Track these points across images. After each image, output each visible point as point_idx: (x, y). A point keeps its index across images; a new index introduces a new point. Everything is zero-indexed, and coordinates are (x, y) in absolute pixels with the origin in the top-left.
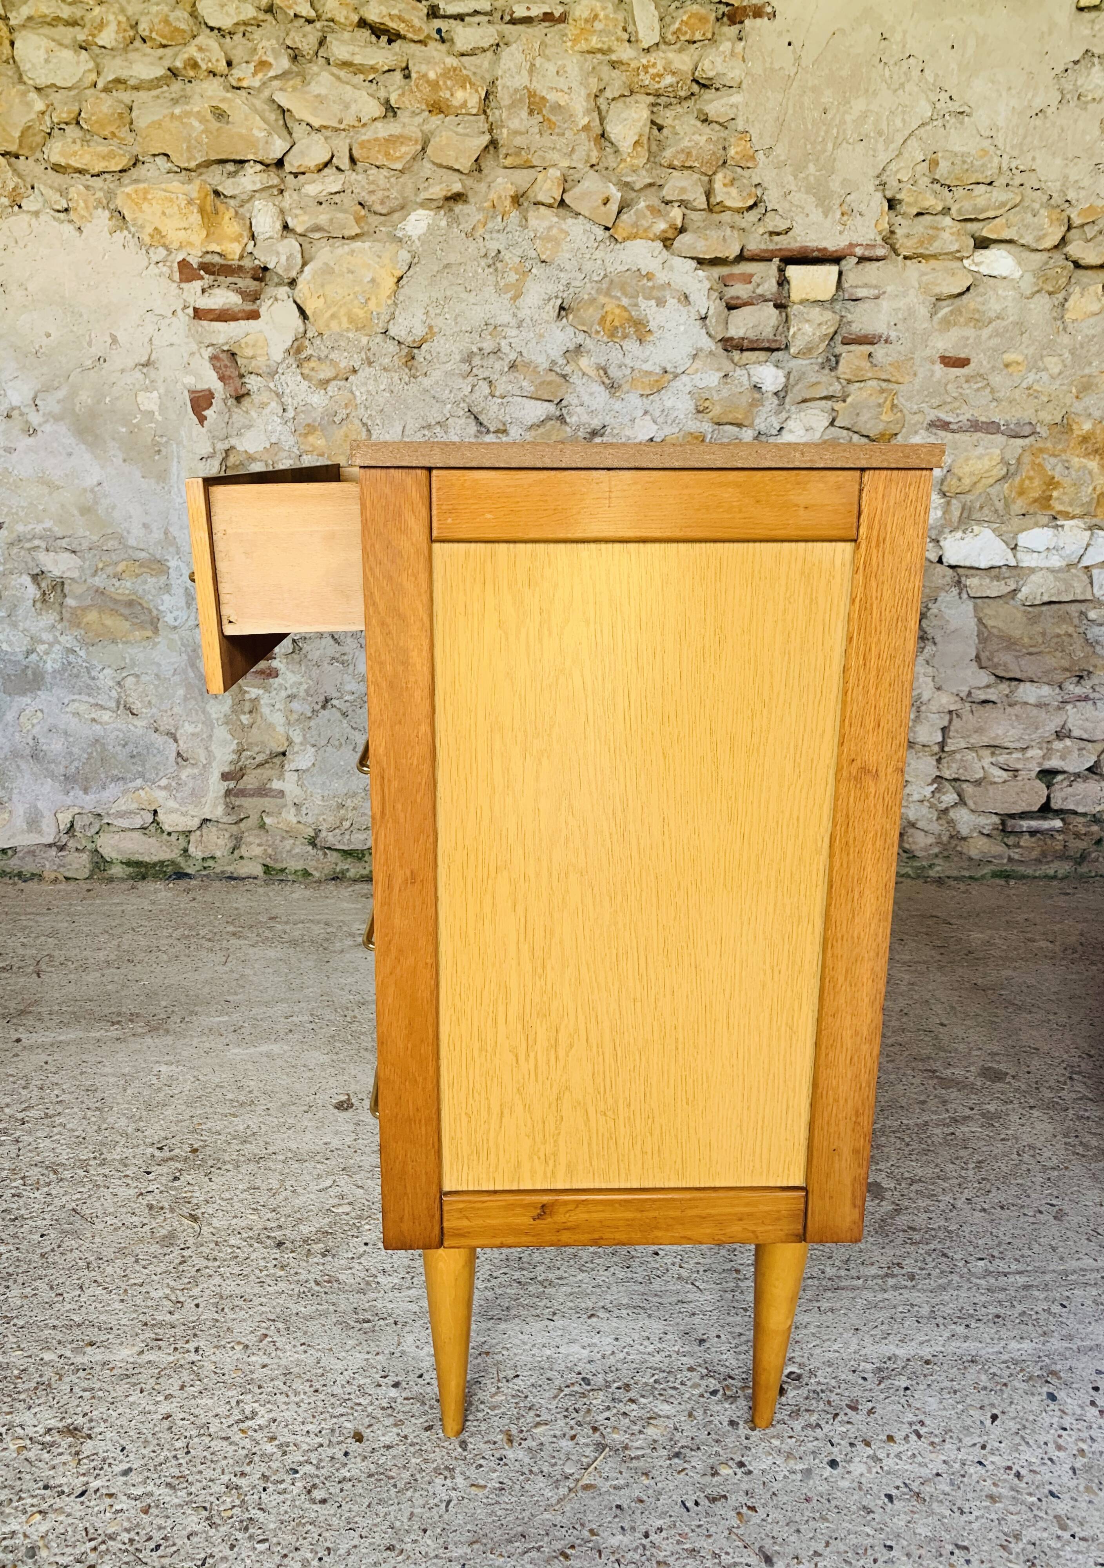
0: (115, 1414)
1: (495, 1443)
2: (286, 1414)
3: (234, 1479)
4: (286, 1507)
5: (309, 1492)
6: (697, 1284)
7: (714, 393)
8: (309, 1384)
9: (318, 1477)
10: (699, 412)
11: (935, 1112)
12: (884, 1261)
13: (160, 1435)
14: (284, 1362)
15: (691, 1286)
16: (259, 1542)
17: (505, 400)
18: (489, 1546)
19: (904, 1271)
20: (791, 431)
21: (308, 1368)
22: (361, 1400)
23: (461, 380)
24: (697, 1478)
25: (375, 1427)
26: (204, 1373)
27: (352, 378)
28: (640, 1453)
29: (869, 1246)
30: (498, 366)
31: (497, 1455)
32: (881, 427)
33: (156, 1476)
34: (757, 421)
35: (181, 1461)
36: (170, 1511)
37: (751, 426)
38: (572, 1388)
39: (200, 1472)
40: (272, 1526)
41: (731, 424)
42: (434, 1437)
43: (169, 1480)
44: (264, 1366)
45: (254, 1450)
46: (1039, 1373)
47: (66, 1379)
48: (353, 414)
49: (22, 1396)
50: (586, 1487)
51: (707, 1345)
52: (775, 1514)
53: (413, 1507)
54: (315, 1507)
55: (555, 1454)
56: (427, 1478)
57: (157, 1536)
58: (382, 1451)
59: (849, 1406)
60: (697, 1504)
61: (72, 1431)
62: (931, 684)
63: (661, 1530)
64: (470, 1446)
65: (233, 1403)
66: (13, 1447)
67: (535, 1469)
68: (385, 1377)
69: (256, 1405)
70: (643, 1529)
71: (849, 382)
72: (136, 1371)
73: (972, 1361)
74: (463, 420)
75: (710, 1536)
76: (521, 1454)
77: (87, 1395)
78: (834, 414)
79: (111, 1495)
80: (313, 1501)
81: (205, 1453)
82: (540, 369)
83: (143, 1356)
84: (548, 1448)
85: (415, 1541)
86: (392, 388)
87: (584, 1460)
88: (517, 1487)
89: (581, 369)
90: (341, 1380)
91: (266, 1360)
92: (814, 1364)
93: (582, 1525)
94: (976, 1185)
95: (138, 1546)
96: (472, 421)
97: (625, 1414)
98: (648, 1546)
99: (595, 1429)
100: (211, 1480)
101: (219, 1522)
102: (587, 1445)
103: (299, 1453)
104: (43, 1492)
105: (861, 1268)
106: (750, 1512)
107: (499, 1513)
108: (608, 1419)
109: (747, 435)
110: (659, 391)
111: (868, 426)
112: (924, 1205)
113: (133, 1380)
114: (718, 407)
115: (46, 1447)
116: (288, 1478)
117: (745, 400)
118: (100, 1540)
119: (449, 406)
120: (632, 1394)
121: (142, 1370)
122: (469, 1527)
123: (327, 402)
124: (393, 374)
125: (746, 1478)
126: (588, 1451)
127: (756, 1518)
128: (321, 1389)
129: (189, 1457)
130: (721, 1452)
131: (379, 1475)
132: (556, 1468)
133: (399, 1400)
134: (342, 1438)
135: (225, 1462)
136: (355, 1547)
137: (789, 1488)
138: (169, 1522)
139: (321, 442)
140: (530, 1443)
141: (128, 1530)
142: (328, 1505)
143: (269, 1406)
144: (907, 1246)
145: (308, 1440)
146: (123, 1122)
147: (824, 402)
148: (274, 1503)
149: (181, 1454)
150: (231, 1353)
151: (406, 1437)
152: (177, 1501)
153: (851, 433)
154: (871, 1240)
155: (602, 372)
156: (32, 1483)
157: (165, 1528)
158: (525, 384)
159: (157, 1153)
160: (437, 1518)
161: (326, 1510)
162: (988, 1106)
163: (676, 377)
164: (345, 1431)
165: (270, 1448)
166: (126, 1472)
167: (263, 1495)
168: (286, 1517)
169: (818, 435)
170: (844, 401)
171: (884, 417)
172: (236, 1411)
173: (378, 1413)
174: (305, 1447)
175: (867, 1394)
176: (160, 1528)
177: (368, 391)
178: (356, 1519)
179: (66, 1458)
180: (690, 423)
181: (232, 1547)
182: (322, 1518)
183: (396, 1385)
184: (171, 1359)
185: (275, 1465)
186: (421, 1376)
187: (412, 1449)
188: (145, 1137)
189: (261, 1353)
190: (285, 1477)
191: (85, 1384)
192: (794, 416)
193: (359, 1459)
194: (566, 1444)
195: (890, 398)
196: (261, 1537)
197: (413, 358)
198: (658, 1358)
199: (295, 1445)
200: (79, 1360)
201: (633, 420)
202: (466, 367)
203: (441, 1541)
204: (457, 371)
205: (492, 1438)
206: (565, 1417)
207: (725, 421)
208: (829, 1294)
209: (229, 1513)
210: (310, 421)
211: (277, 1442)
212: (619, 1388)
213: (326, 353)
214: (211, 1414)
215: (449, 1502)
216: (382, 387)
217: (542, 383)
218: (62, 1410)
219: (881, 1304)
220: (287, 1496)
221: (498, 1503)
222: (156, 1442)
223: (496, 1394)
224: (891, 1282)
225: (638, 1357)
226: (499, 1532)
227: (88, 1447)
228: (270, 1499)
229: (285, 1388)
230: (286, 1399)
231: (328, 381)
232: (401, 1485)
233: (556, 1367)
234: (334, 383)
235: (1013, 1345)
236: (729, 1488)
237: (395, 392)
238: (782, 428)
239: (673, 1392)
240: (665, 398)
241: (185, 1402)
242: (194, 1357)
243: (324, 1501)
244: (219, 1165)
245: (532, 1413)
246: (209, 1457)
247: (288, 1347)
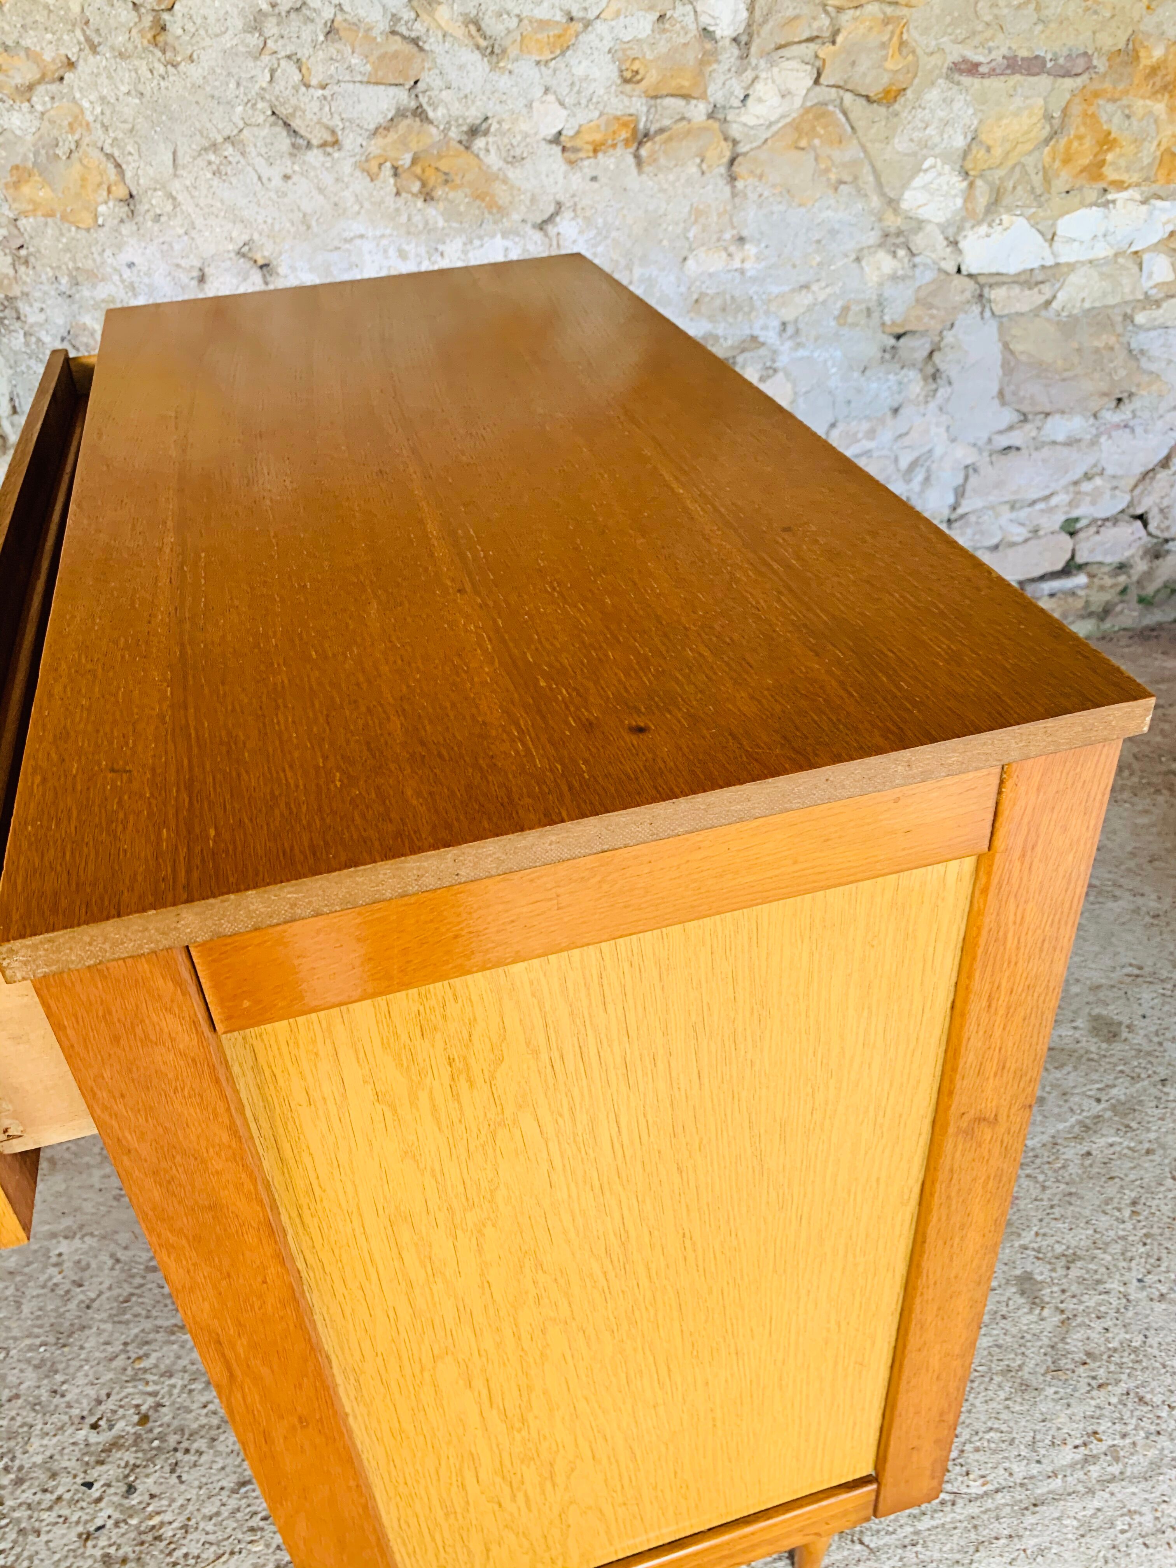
6: (866, 1540)
7: (645, 47)
10: (626, 81)
11: (1060, 1118)
12: (1076, 1431)
15: (858, 1547)
17: (326, 92)
19: (1103, 1447)
20: (760, 100)
23: (251, 64)
27: (69, 76)
29: (1051, 1405)
30: (307, 33)
32: (885, 79)
34: (711, 90)
37: (703, 96)
41: (672, 95)
48: (86, 140)
62: (945, 436)
71: (840, 9)
74: (265, 131)
78: (819, 63)
82: (375, 33)
86: (141, 87)
89: (439, 26)
94: (1142, 1249)
96: (280, 130)
105: (1053, 1452)
109: (698, 111)
110: (563, 53)
111: (868, 80)
112: (1092, 1303)
114: (654, 72)
117: (692, 56)
119: (240, 109)
123: (37, 123)
124: (137, 62)
139: (43, 194)
144: (1095, 1393)
146: (30, 1377)
147: (804, 45)
153: (841, 92)
154: (1050, 1391)
155: (473, 28)
158: (355, 61)
159: (94, 1437)
162: (1114, 1091)
163: (586, 26)
169: (798, 102)
170: (834, 43)
171: (890, 65)
177: (103, 99)
180: (614, 100)
188: (69, 1406)
192: (763, 75)
195: (898, 32)
197: (164, 28)
201: (529, 106)
202: (254, 40)
204: (242, 49)
207: (665, 93)
208: (1030, 1519)
210: (18, 160)
213: (15, 35)
216: (124, 89)
217: (382, 57)
219: (1096, 1523)
224: (1095, 1471)
231: (31, 88)
234: (41, 89)
237: (148, 94)
238: (747, 96)
240: (573, 62)
244: (185, 1445)
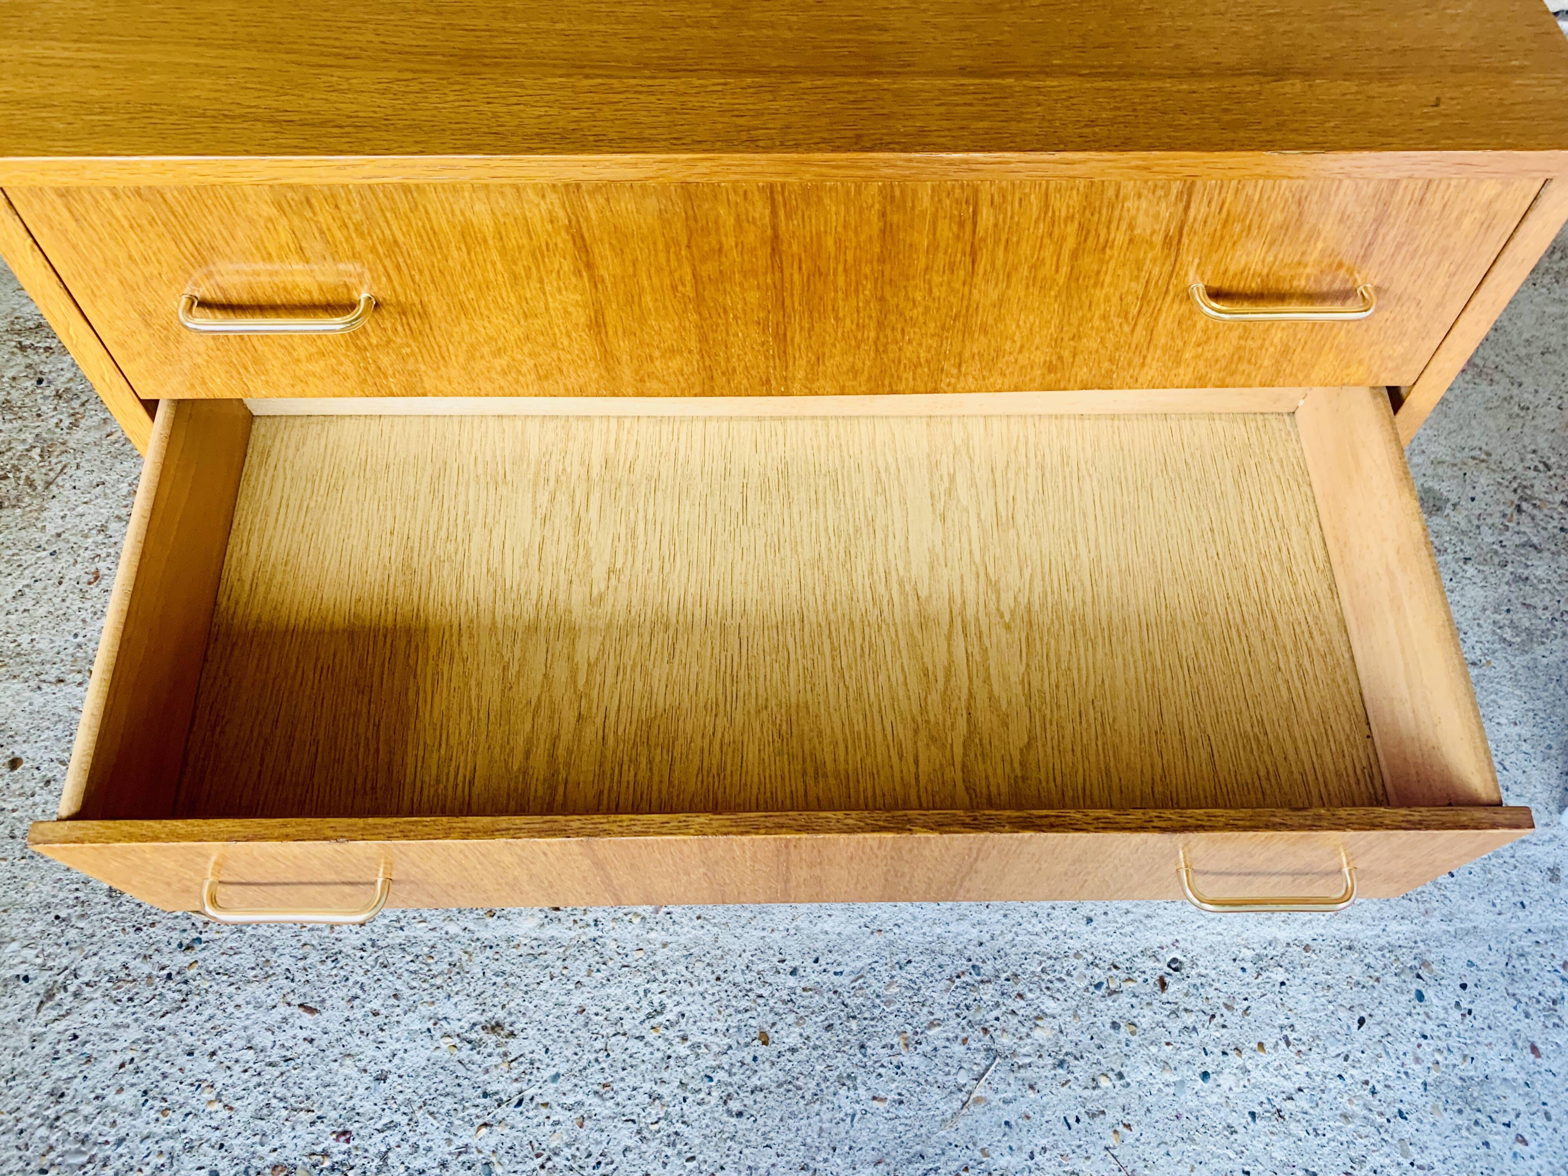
0: (531, 1006)
1: (892, 1047)
2: (693, 1007)
3: (655, 1088)
4: (707, 1121)
5: (725, 1102)
8: (709, 969)
9: (731, 1084)
13: (578, 1033)
14: (683, 940)
16: (688, 1160)
18: (892, 1167)
21: (707, 948)
22: (761, 991)
24: (1079, 1090)
25: (778, 1027)
26: (607, 953)
28: (1027, 1060)
31: (895, 1063)
33: (582, 1083)
35: (603, 1065)
36: (603, 1124)
38: (963, 978)
39: (622, 1079)
40: (697, 1141)
42: (835, 1039)
43: (596, 1088)
44: (665, 945)
45: (669, 1052)
46: (1413, 963)
47: (477, 960)
49: (439, 981)
50: (977, 1101)
51: (1094, 924)
52: (1148, 1134)
53: (821, 1121)
54: (734, 1120)
55: (949, 1061)
56: (832, 1089)
57: (596, 1151)
58: (788, 1054)
59: (1226, 1005)
60: (1078, 1120)
61: (496, 1027)
63: (1044, 1149)
64: (869, 1051)
65: (642, 994)
66: (444, 1047)
67: (930, 1079)
68: (783, 961)
69: (663, 996)
70: (1028, 1149)
72: (542, 950)
73: (1350, 948)
75: (1088, 1158)
76: (917, 1061)
77: (499, 980)
79: (546, 1105)
80: (729, 1112)
81: (625, 1056)
83: (544, 930)
84: (942, 1052)
85: (826, 1160)
87: (975, 1068)
88: (914, 1099)
90: (741, 964)
91: (664, 937)
92: (1195, 950)
93: (975, 1144)
95: (581, 1163)
97: (1013, 1012)
98: (1033, 1167)
99: (985, 1031)
100: (634, 1089)
101: (648, 1136)
102: (978, 1050)
103: (710, 1057)
104: (482, 1101)
106: (1126, 1130)
107: (900, 1128)
108: (997, 1019)
113: (541, 961)
115: (474, 1045)
116: (705, 1085)
118: (545, 1156)
120: (1020, 988)
121: (547, 949)
122: (874, 1144)
125: (1125, 1091)
126: (979, 1057)
127: (1130, 1137)
128: (723, 976)
129: (610, 1059)
130: (1103, 1061)
131: (789, 1084)
132: (950, 1078)
133: (799, 991)
134: (749, 1040)
135: (643, 1067)
136: (773, 1165)
137: (1163, 1103)
138: (605, 1134)
140: (924, 1048)
141: (568, 1145)
142: (744, 1119)
143: (675, 998)
145: (717, 1040)
148: (695, 1115)
149: (602, 1055)
150: (630, 928)
151: (808, 1038)
152: (606, 1112)
156: (471, 1091)
157: (600, 1143)
160: (843, 1135)
161: (743, 1124)
164: (751, 1030)
165: (682, 1050)
166: (556, 1077)
167: (684, 1106)
168: (707, 1132)
172: (645, 1003)
173: (780, 1007)
174: (715, 1049)
175: (1244, 990)
176: (598, 1143)
178: (772, 1135)
179: (495, 1060)
181: (665, 1164)
182: (740, 1134)
183: (794, 972)
184: (572, 934)
185: (690, 1070)
186: (816, 961)
187: (815, 1054)
189: (659, 928)
190: (701, 1086)
191: (495, 966)
193: (767, 1065)
194: (958, 1049)
196: (689, 1155)
198: (1046, 940)
199: (706, 1046)
200: (485, 934)
203: (849, 1160)
205: (887, 1040)
206: (958, 1015)
209: (655, 1127)
211: (688, 1043)
212: (1008, 980)
214: (622, 1006)
215: (854, 1116)
218: (480, 1000)
220: (705, 1107)
221: (897, 1117)
222: (575, 1041)
223: (889, 985)
225: (1026, 938)
226: (901, 1151)
227: (514, 1047)
228: (691, 1111)
229: (688, 975)
230: (691, 990)
232: (808, 1096)
233: (947, 950)
235: (1393, 926)
236: (1108, 1102)
239: (1058, 985)
241: (595, 992)
242: (593, 932)
243: (740, 1114)
245: (925, 1010)
246: (629, 1060)
247: (685, 920)
